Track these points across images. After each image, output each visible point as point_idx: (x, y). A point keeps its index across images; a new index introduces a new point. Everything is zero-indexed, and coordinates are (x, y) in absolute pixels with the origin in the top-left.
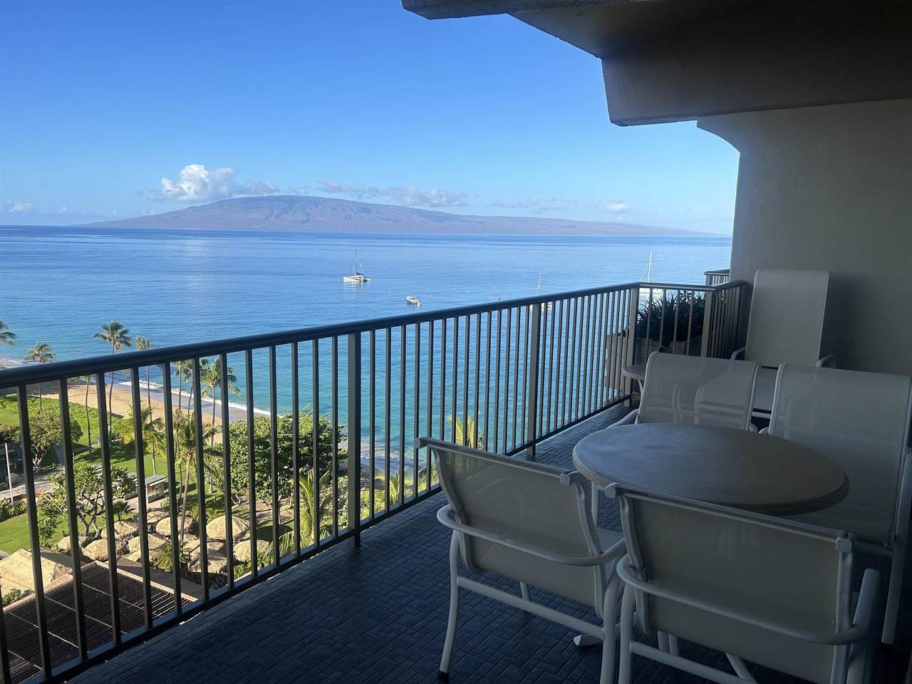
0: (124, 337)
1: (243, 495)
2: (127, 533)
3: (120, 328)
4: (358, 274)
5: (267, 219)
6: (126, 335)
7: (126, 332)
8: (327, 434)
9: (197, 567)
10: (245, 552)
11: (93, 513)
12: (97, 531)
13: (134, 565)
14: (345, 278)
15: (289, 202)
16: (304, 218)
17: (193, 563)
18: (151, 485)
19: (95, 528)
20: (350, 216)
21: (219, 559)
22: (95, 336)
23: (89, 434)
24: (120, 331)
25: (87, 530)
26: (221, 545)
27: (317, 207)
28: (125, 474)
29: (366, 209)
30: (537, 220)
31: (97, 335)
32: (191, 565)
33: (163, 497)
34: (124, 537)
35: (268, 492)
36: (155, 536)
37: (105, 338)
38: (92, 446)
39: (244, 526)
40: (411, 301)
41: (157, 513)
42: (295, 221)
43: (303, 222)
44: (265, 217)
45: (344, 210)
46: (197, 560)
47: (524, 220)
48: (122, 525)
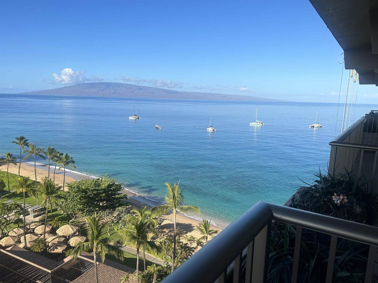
0: (26, 143)
1: (77, 214)
2: (21, 233)
3: (24, 139)
4: (135, 115)
5: (98, 92)
6: (27, 142)
7: (27, 140)
8: (114, 187)
9: (51, 249)
10: (75, 242)
11: (5, 224)
12: (7, 232)
13: (21, 250)
14: (130, 117)
15: (108, 85)
16: (114, 92)
17: (50, 248)
18: (35, 210)
19: (6, 231)
20: (133, 91)
21: (62, 246)
22: (12, 142)
23: (9, 186)
24: (24, 140)
25: (2, 232)
26: (64, 239)
27: (119, 87)
28: (21, 206)
29: (140, 88)
30: (210, 94)
31: (13, 142)
32: (48, 249)
33: (40, 215)
34: (19, 235)
35: (87, 214)
36: (33, 235)
37: (17, 143)
38: (11, 191)
39: (75, 229)
40: (157, 127)
41: (36, 223)
42: (110, 93)
43: (113, 93)
44: (97, 91)
45: (131, 89)
46: (51, 247)
47: (205, 94)
48: (18, 229)
